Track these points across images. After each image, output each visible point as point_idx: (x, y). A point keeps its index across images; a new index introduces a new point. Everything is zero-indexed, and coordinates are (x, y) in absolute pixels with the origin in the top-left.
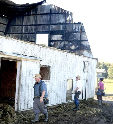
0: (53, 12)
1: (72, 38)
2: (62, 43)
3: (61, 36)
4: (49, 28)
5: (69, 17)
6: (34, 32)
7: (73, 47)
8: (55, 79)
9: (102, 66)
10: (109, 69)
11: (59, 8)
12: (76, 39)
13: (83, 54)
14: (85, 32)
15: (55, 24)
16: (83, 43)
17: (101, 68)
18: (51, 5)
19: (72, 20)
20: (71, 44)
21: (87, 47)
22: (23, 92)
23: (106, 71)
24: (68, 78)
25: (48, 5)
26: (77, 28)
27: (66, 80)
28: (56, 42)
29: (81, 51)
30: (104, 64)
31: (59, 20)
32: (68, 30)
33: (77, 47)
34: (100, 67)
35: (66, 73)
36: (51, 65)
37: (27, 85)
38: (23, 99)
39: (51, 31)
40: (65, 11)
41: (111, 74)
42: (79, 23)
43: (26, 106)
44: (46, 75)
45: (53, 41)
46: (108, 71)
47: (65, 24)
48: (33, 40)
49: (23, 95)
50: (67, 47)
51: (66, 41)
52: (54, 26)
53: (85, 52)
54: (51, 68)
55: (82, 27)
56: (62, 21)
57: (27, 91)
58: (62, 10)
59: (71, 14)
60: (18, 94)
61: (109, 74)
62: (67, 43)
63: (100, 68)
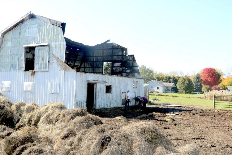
0: (114, 48)
1: (127, 65)
2: (121, 69)
3: (120, 63)
4: (112, 58)
5: (125, 51)
6: (102, 61)
7: (128, 71)
8: (115, 92)
9: (172, 80)
10: (178, 83)
11: (118, 45)
12: (130, 66)
13: (134, 76)
14: (135, 61)
15: (116, 56)
16: (135, 68)
17: (172, 82)
18: (113, 43)
19: (127, 53)
20: (127, 69)
21: (137, 71)
22: (97, 99)
23: (175, 85)
24: (123, 92)
25: (111, 43)
26: (131, 59)
27: (121, 93)
28: (117, 68)
29: (134, 74)
30: (175, 78)
31: (118, 53)
32: (125, 59)
33: (131, 71)
34: (170, 80)
35: (121, 89)
36: (112, 85)
37: (99, 95)
38: (97, 103)
39: (113, 60)
40: (122, 47)
41: (180, 88)
42: (132, 56)
43: (99, 106)
44: (109, 90)
45: (115, 67)
46: (177, 85)
47: (123, 55)
48: (101, 66)
49: (97, 101)
50: (124, 71)
51: (124, 67)
52: (115, 57)
53: (136, 74)
54: (112, 86)
55: (134, 58)
56: (120, 54)
57: (99, 98)
58: (120, 46)
59: (126, 49)
60: (95, 100)
61: (178, 88)
62: (124, 68)
63: (170, 83)
